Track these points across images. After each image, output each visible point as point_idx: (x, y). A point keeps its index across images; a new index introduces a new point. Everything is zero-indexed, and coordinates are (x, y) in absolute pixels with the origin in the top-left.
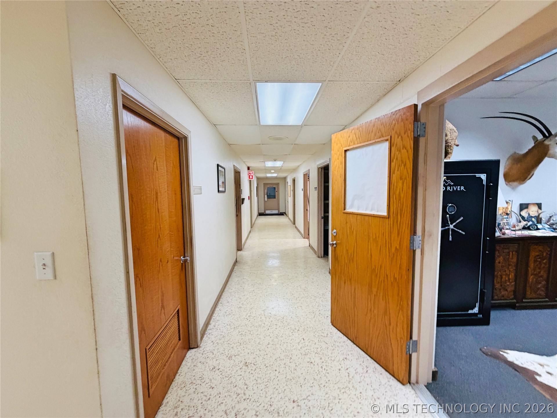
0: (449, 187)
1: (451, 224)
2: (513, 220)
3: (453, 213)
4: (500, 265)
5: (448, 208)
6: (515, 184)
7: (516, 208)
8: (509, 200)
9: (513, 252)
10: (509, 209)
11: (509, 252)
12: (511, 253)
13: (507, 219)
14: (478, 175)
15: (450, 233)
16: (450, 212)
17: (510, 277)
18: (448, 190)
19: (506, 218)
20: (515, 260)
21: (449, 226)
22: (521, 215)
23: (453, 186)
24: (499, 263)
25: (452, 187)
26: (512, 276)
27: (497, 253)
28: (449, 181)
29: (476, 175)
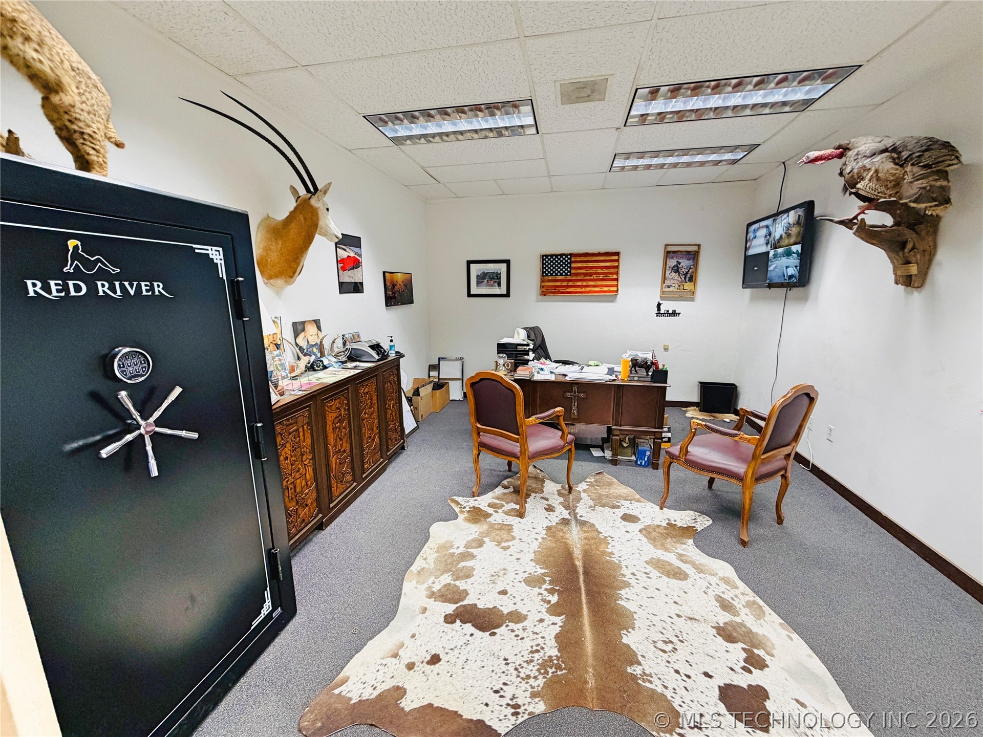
0: (107, 285)
1: (146, 418)
2: (288, 356)
3: (141, 379)
4: (288, 461)
5: (116, 361)
6: (279, 282)
7: (288, 334)
8: (275, 317)
9: (303, 426)
10: (279, 336)
11: (297, 430)
12: (301, 429)
13: (280, 357)
14: (199, 249)
15: (149, 448)
16: (130, 379)
17: (308, 477)
18: (101, 293)
19: (277, 356)
20: (308, 441)
21: (138, 427)
22: (297, 345)
23: (117, 277)
24: (286, 458)
25: (117, 284)
26: (309, 475)
27: (279, 439)
28: (99, 260)
29: (194, 246)
